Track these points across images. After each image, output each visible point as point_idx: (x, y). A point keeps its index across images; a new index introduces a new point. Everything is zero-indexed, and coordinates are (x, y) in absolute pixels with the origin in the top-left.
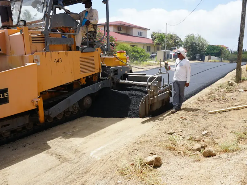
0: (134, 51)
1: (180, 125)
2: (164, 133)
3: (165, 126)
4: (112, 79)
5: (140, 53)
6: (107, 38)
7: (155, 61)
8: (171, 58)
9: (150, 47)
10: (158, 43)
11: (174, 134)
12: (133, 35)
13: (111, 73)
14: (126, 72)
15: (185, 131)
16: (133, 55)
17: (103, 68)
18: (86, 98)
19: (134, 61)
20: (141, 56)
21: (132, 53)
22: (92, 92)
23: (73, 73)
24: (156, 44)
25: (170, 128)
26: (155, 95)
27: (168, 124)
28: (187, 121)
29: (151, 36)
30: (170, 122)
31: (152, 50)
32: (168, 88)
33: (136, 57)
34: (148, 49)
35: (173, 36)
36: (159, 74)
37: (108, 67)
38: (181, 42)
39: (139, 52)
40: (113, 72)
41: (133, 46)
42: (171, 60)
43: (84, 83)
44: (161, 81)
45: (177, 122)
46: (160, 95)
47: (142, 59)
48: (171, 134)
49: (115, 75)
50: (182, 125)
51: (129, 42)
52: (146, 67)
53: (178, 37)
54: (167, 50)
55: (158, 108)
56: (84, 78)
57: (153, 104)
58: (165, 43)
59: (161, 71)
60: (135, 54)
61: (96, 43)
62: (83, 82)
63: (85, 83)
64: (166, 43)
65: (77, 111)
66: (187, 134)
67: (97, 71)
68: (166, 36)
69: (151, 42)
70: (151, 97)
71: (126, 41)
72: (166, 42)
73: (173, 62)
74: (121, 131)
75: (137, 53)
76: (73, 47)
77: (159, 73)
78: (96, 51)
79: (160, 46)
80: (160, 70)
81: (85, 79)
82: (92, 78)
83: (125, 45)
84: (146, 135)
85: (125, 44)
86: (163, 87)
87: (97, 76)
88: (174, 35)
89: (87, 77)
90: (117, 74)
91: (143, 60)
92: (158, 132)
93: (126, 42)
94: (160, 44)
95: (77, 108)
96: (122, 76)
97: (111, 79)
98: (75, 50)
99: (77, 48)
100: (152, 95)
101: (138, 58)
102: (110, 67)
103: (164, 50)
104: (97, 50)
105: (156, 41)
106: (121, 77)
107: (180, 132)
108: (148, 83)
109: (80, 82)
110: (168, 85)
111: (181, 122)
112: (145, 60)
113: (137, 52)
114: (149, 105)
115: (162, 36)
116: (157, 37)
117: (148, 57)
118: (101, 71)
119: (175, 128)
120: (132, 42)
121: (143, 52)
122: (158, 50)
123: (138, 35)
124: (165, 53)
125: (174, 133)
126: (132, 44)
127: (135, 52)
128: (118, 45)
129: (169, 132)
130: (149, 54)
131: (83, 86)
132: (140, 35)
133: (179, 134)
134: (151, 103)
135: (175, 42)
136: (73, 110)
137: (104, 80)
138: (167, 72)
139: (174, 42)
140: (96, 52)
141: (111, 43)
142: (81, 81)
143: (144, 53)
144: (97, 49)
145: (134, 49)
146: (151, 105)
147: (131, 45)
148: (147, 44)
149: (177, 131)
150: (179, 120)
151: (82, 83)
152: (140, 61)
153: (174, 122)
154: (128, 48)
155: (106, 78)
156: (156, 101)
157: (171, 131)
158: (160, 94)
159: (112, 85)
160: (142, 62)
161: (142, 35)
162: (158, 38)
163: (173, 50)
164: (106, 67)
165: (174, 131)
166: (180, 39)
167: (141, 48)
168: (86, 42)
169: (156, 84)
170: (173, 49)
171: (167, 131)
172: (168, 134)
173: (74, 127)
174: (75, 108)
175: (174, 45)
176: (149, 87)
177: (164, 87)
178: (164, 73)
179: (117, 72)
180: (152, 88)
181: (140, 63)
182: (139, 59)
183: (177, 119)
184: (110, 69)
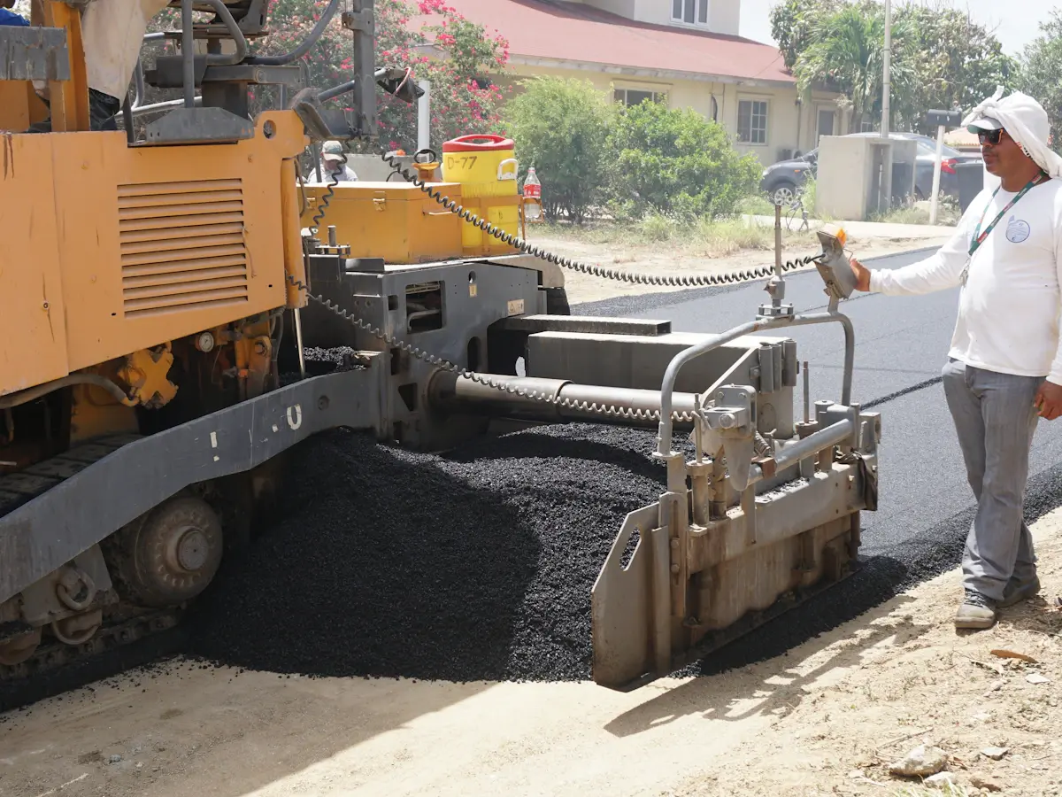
0: (639, 140)
1: (990, 705)
2: (859, 766)
3: (874, 711)
4: (397, 361)
5: (690, 150)
6: (356, 32)
7: (804, 216)
8: (923, 193)
9: (761, 107)
10: (830, 79)
11: (943, 775)
12: (636, 18)
13: (389, 316)
14: (516, 307)
15: (1030, 754)
16: (630, 167)
17: (325, 273)
18: (170, 518)
19: (637, 213)
20: (694, 180)
21: (623, 155)
22: (216, 466)
23: (58, 317)
24: (816, 83)
25: (905, 730)
26: (726, 497)
27: (891, 699)
28: (1043, 679)
29: (770, 27)
30: (910, 683)
31: (781, 127)
32: (848, 442)
33: (656, 181)
34: (752, 122)
35: (944, 22)
36: (769, 326)
37: (364, 264)
38: (1006, 68)
39: (679, 143)
40: (402, 303)
41: (635, 98)
42: (930, 206)
43: (156, 395)
44: (788, 380)
45: (968, 686)
46: (774, 496)
47: (703, 195)
48: (916, 778)
49: (417, 325)
50: (1002, 708)
51: (604, 67)
52: (731, 259)
53: (982, 35)
54: (892, 129)
55: (762, 600)
56: (155, 350)
57: (715, 569)
58: (879, 80)
59: (784, 305)
60: (647, 159)
61: (259, 74)
62: (154, 384)
63: (169, 391)
64: (886, 79)
65: (97, 618)
66: (1045, 780)
67: (265, 295)
68: (886, 27)
69: (774, 69)
70: (693, 517)
71: (580, 64)
72: (887, 70)
73: (937, 222)
74: (530, 751)
75: (665, 154)
76: (63, 99)
77: (764, 320)
78: (259, 130)
79: (843, 101)
80: (776, 291)
81: (167, 358)
82: (227, 353)
83: (569, 92)
84: (723, 778)
85: (573, 87)
86: (804, 432)
87: (267, 340)
88: (953, 15)
89: (184, 347)
90: (436, 322)
91: (711, 207)
92: (818, 762)
93: (579, 67)
94: (845, 87)
95: (90, 597)
96: (483, 337)
97: (386, 363)
98: (81, 128)
99: (103, 112)
100: (704, 496)
101: (674, 189)
102: (377, 265)
103: (871, 129)
104: (270, 124)
105: (811, 64)
106: (473, 344)
107: (984, 763)
108: (666, 399)
109: (126, 387)
110: (838, 416)
111: (995, 684)
112: (726, 209)
113: (666, 144)
114: (675, 576)
115: (856, 25)
116: (816, 30)
117: (746, 184)
118: (302, 299)
119: (947, 732)
120: (625, 69)
121: (713, 143)
122: (826, 131)
123: (677, 14)
124: (878, 150)
125: (941, 767)
126: (628, 86)
127: (646, 148)
128: (521, 90)
129: (900, 765)
130: (756, 160)
131: (152, 419)
132: (690, 18)
133: (978, 775)
134: (691, 568)
135: (954, 69)
136: (61, 614)
137: (329, 367)
138: (833, 307)
139: (950, 67)
140: (255, 143)
141: (388, 73)
142: (133, 377)
143: (716, 155)
144: (264, 116)
145: (638, 122)
146: (695, 581)
147: (618, 94)
148: (739, 81)
149: (966, 756)
150: (979, 672)
151: (144, 394)
152: (688, 217)
153: (939, 687)
154: (598, 113)
155: (346, 350)
156: (734, 547)
157: (920, 754)
158: (776, 487)
159: (394, 407)
160: (700, 223)
161: (703, 19)
162: (829, 43)
163: (941, 129)
164: (349, 262)
165: (936, 756)
166: (996, 49)
167: (696, 114)
168: (179, 64)
169: (731, 411)
170: (942, 120)
171: (885, 754)
172: (897, 775)
173: (171, 714)
174: (80, 597)
175: (950, 91)
176: (682, 429)
177: (812, 429)
178: (804, 321)
179: (439, 306)
180: (705, 439)
181: (686, 230)
182: (683, 196)
183: (962, 663)
184: (376, 285)
